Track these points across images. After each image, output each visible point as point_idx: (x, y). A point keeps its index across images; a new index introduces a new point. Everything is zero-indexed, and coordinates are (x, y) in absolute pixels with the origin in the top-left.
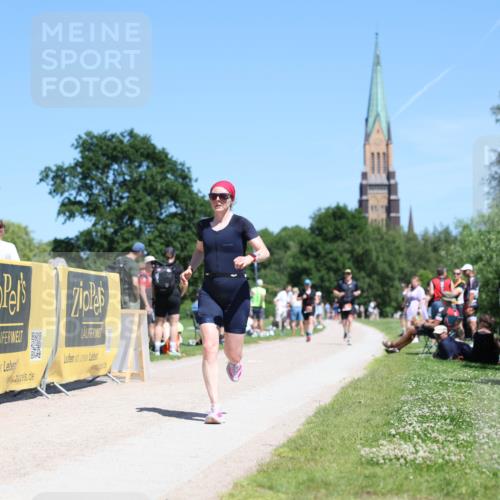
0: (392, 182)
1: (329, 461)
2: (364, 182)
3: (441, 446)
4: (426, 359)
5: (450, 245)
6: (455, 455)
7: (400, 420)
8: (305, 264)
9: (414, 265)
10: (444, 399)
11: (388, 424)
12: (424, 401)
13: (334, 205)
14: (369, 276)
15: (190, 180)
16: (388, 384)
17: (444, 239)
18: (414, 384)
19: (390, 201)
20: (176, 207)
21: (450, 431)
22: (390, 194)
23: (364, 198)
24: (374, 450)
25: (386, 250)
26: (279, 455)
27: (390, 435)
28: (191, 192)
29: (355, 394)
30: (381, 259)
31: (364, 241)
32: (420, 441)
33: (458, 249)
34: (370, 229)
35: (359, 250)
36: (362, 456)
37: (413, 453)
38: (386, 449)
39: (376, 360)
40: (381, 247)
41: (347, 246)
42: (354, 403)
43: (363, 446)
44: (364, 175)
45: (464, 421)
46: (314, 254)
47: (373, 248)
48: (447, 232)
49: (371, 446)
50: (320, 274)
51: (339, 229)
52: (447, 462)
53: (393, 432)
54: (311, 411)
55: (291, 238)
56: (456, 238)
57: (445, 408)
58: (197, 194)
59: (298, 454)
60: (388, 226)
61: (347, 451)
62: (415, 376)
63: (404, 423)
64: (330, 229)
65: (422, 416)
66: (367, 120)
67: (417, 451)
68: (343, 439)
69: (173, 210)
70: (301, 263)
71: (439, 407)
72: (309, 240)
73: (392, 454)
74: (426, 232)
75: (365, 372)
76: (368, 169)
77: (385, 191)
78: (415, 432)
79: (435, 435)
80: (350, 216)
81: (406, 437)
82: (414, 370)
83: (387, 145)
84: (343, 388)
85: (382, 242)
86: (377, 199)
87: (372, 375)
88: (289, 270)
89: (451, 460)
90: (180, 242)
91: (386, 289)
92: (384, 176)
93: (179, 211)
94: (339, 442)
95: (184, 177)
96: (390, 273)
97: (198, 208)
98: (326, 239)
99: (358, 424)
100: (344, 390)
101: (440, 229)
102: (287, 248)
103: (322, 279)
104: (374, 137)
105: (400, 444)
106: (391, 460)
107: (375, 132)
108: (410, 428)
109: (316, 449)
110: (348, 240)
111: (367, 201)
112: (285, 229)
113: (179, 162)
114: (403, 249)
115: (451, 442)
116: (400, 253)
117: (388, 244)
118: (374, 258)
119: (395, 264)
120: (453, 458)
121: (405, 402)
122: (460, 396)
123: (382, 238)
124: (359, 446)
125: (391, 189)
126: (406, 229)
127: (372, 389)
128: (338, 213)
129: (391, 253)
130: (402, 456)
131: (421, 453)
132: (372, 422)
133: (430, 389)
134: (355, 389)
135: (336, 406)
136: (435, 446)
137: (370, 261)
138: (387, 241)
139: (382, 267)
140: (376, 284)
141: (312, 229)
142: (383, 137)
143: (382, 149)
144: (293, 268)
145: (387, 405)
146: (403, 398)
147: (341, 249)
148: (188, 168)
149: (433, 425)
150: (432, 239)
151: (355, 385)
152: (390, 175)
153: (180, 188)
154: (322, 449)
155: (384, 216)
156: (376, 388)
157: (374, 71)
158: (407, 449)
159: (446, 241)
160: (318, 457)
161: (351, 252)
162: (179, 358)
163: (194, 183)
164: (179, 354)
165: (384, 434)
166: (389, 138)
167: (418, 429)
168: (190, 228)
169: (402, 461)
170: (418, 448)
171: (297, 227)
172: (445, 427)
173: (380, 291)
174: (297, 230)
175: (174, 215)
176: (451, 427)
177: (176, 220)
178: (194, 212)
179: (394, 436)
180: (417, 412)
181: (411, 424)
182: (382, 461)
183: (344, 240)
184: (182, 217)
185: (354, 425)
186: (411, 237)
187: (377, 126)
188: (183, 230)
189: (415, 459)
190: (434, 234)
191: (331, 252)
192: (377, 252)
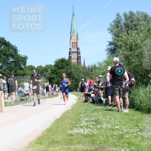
0: (79, 51)
1: (59, 135)
2: (70, 51)
3: (92, 129)
4: (89, 104)
5: (96, 69)
6: (96, 132)
7: (80, 122)
8: (53, 76)
9: (85, 76)
10: (93, 115)
11: (77, 123)
12: (88, 116)
13: (61, 58)
14: (72, 79)
15: (17, 51)
16: (77, 111)
17: (94, 68)
18: (85, 111)
19: (78, 56)
20: (13, 59)
21: (95, 125)
22: (78, 55)
23: (70, 56)
24: (72, 131)
25: (77, 71)
26: (43, 134)
27: (77, 127)
28: (17, 55)
29: (67, 114)
30: (76, 74)
31: (70, 69)
32: (86, 128)
33: (98, 71)
34: (72, 65)
35: (69, 72)
36: (68, 133)
37: (83, 132)
38: (76, 131)
39: (74, 104)
40: (76, 70)
41: (65, 70)
42: (67, 117)
43: (69, 130)
44: (70, 49)
45: (99, 122)
46: (55, 73)
47: (73, 71)
48: (95, 66)
49: (71, 130)
50: (57, 79)
51: (63, 66)
52: (93, 134)
53: (78, 126)
54: (54, 120)
55: (48, 68)
56: (98, 67)
57: (94, 118)
58: (19, 55)
59: (49, 133)
60: (77, 64)
61: (64, 132)
62: (85, 109)
63: (81, 123)
64: (60, 65)
65: (86, 121)
66: (71, 32)
67: (85, 131)
68: (63, 128)
69: (12, 60)
70: (52, 75)
71: (92, 118)
72: (54, 69)
73: (77, 132)
74: (89, 66)
75: (71, 108)
76: (71, 47)
77: (77, 54)
78: (84, 126)
79: (90, 126)
80: (66, 61)
81: (82, 127)
82: (85, 107)
83: (77, 40)
84: (64, 113)
85: (76, 69)
86: (74, 56)
87: (73, 109)
88: (48, 78)
89: (94, 134)
90: (14, 70)
91: (77, 83)
92: (76, 49)
93: (14, 60)
94: (62, 129)
95: (15, 50)
96: (78, 78)
97: (20, 60)
98: (59, 69)
99: (68, 124)
100: (64, 114)
101: (93, 65)
102: (47, 71)
103: (58, 80)
104: (73, 38)
105: (80, 129)
106: (77, 134)
107: (73, 36)
108: (83, 124)
109: (55, 132)
110: (66, 68)
111: (71, 57)
112: (47, 65)
113: (13, 45)
114: (82, 71)
115: (95, 128)
116: (81, 72)
117: (77, 70)
118: (73, 74)
119: (80, 76)
120: (95, 133)
121: (82, 117)
122: (98, 114)
123: (76, 68)
124: (67, 130)
125: (78, 53)
126: (83, 65)
127: (72, 113)
128: (63, 61)
129: (78, 72)
130: (80, 133)
131: (86, 132)
132: (72, 123)
133: (89, 113)
134: (67, 113)
135: (61, 119)
136: (90, 130)
137: (72, 75)
138: (77, 69)
139: (76, 76)
140: (74, 82)
141: (55, 65)
142: (76, 37)
143: (76, 41)
144: (49, 77)
145: (77, 118)
146: (81, 116)
147: (64, 71)
148: (17, 47)
149: (90, 123)
150: (91, 68)
151: (67, 112)
152: (78, 49)
153: (14, 53)
154: (57, 132)
155: (76, 61)
156: (74, 113)
157: (72, 18)
158: (82, 131)
159: (95, 68)
160: (55, 134)
161: (67, 72)
162: (14, 105)
163: (18, 52)
164: (14, 104)
165: (75, 126)
166: (77, 38)
167: (85, 125)
168: (17, 66)
169: (80, 134)
170: (85, 130)
171: (50, 65)
172: (93, 124)
173: (76, 84)
174: (50, 66)
175: (12, 62)
176: (95, 124)
177: (13, 63)
178: (18, 61)
179: (78, 127)
180: (85, 120)
181: (83, 123)
182: (74, 135)
183: (64, 68)
184: (15, 62)
185: (67, 124)
186: (84, 67)
187: (74, 34)
188: (15, 66)
189: (84, 134)
190: (91, 66)
191: (61, 72)
192: (74, 72)
